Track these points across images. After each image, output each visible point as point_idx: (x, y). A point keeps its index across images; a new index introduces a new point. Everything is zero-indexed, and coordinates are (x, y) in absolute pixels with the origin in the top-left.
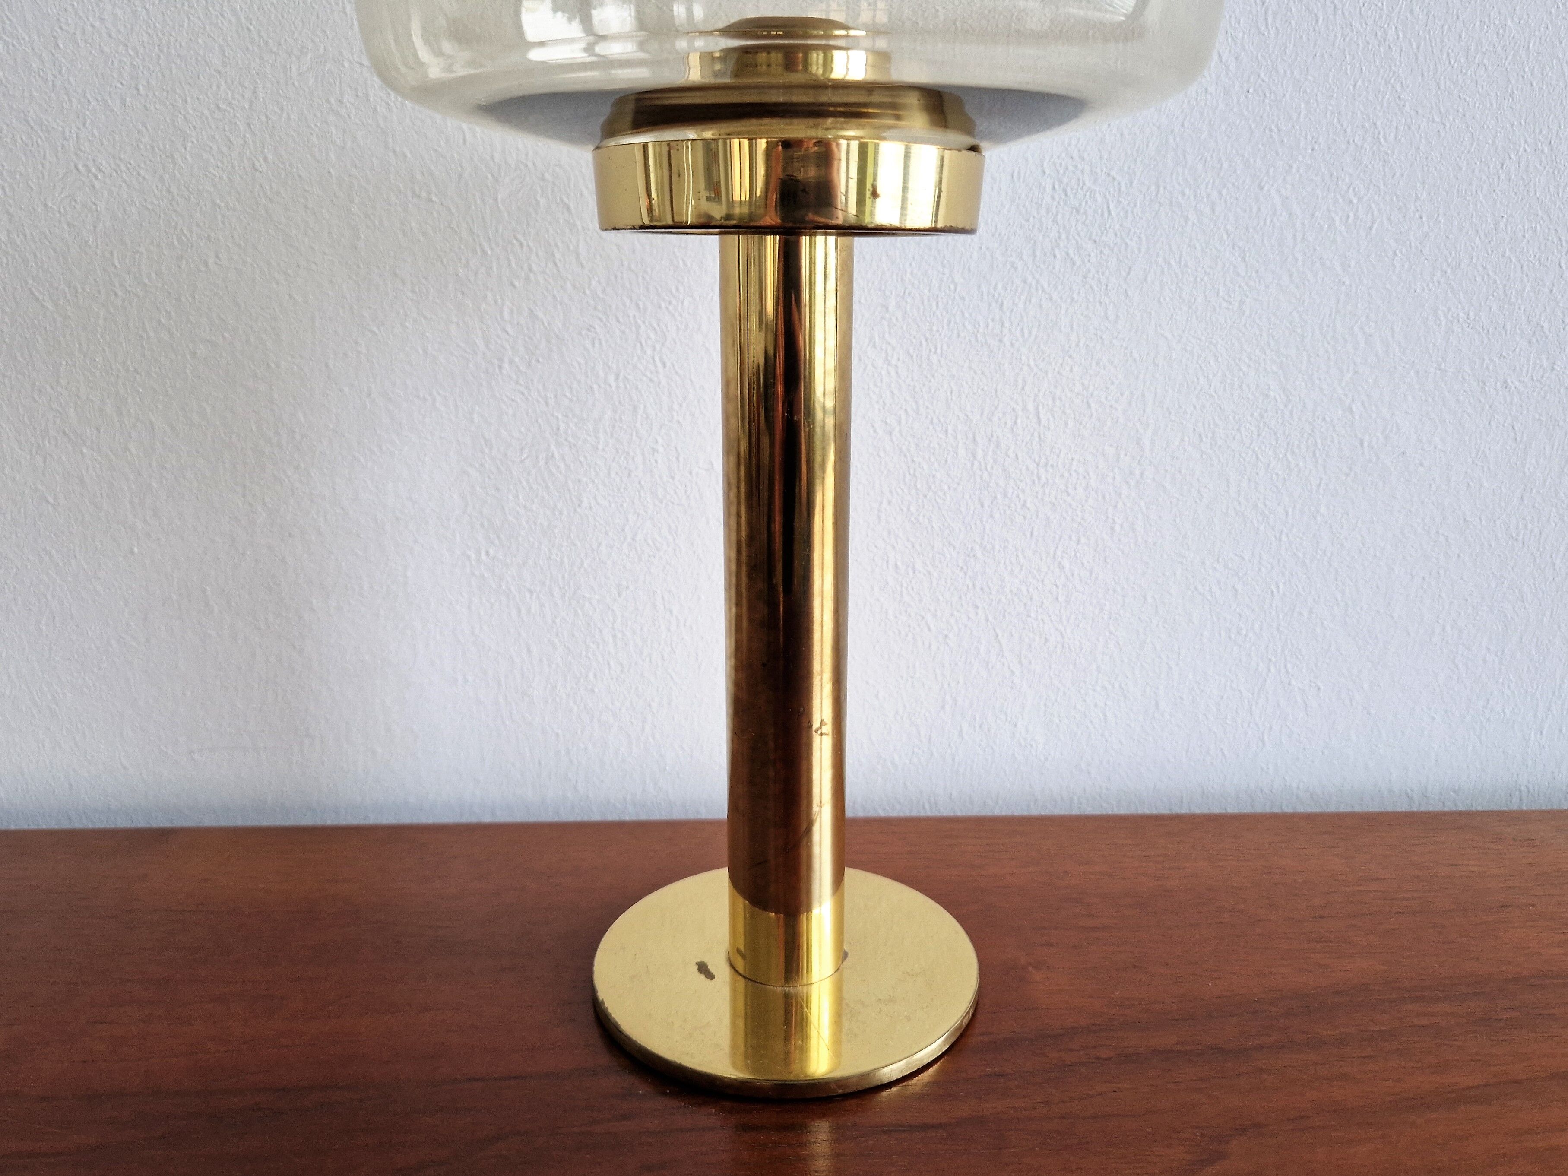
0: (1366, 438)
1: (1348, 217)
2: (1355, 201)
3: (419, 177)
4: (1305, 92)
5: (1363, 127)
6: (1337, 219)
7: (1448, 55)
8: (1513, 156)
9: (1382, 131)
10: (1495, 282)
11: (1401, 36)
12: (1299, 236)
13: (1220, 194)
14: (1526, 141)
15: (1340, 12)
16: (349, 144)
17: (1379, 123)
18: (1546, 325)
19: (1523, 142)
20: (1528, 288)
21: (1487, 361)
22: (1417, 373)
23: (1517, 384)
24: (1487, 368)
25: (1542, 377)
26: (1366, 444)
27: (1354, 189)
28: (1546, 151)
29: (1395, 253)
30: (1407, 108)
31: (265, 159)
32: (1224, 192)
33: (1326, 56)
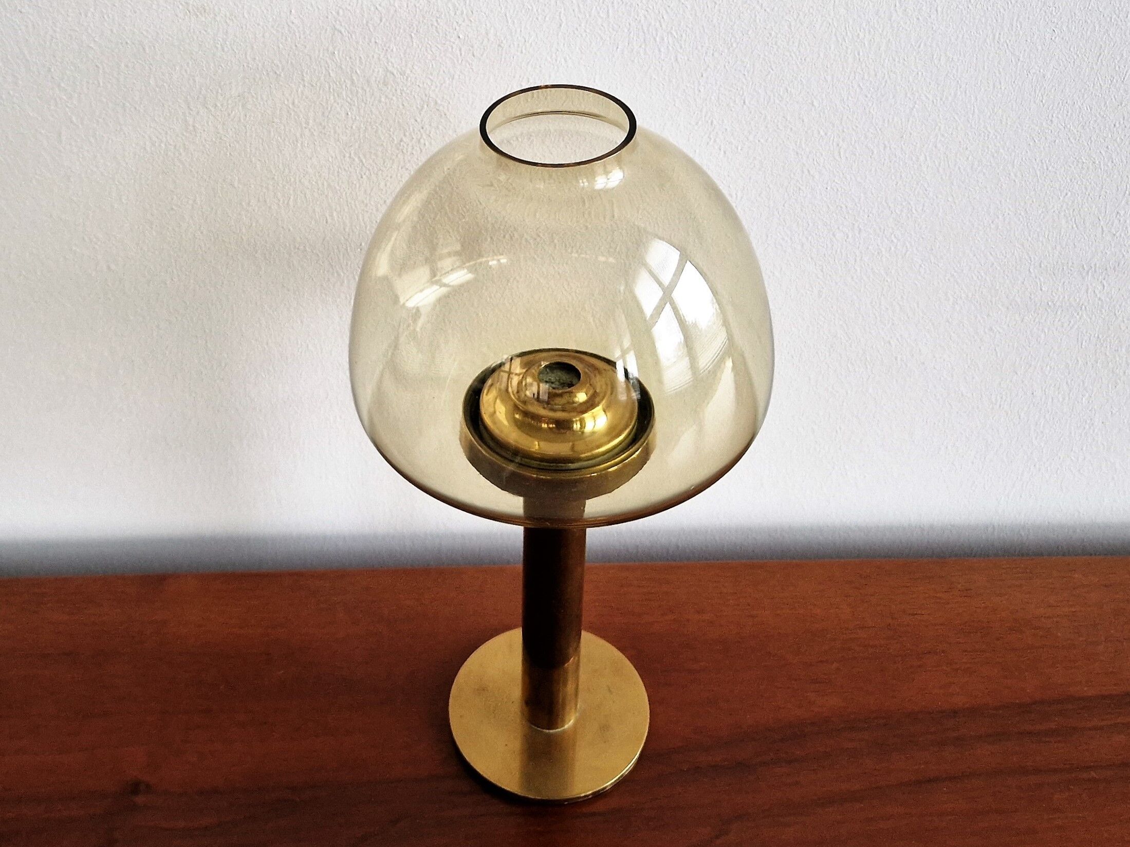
0: (899, 357)
1: (890, 248)
2: (895, 241)
3: (298, 239)
4: (864, 188)
5: (902, 205)
6: (883, 250)
7: (959, 168)
8: (1000, 217)
9: (913, 206)
10: (985, 279)
11: (928, 158)
12: (858, 259)
13: (807, 239)
14: (1009, 209)
15: (889, 148)
16: (254, 224)
17: (912, 203)
18: (1019, 300)
19: (1007, 210)
20: (1008, 281)
21: (979, 317)
22: (933, 324)
23: (998, 328)
24: (979, 321)
25: (1015, 325)
26: (899, 359)
27: (895, 235)
28: (1023, 214)
29: (921, 266)
30: (931, 194)
31: (202, 233)
32: (810, 238)
33: (878, 170)
